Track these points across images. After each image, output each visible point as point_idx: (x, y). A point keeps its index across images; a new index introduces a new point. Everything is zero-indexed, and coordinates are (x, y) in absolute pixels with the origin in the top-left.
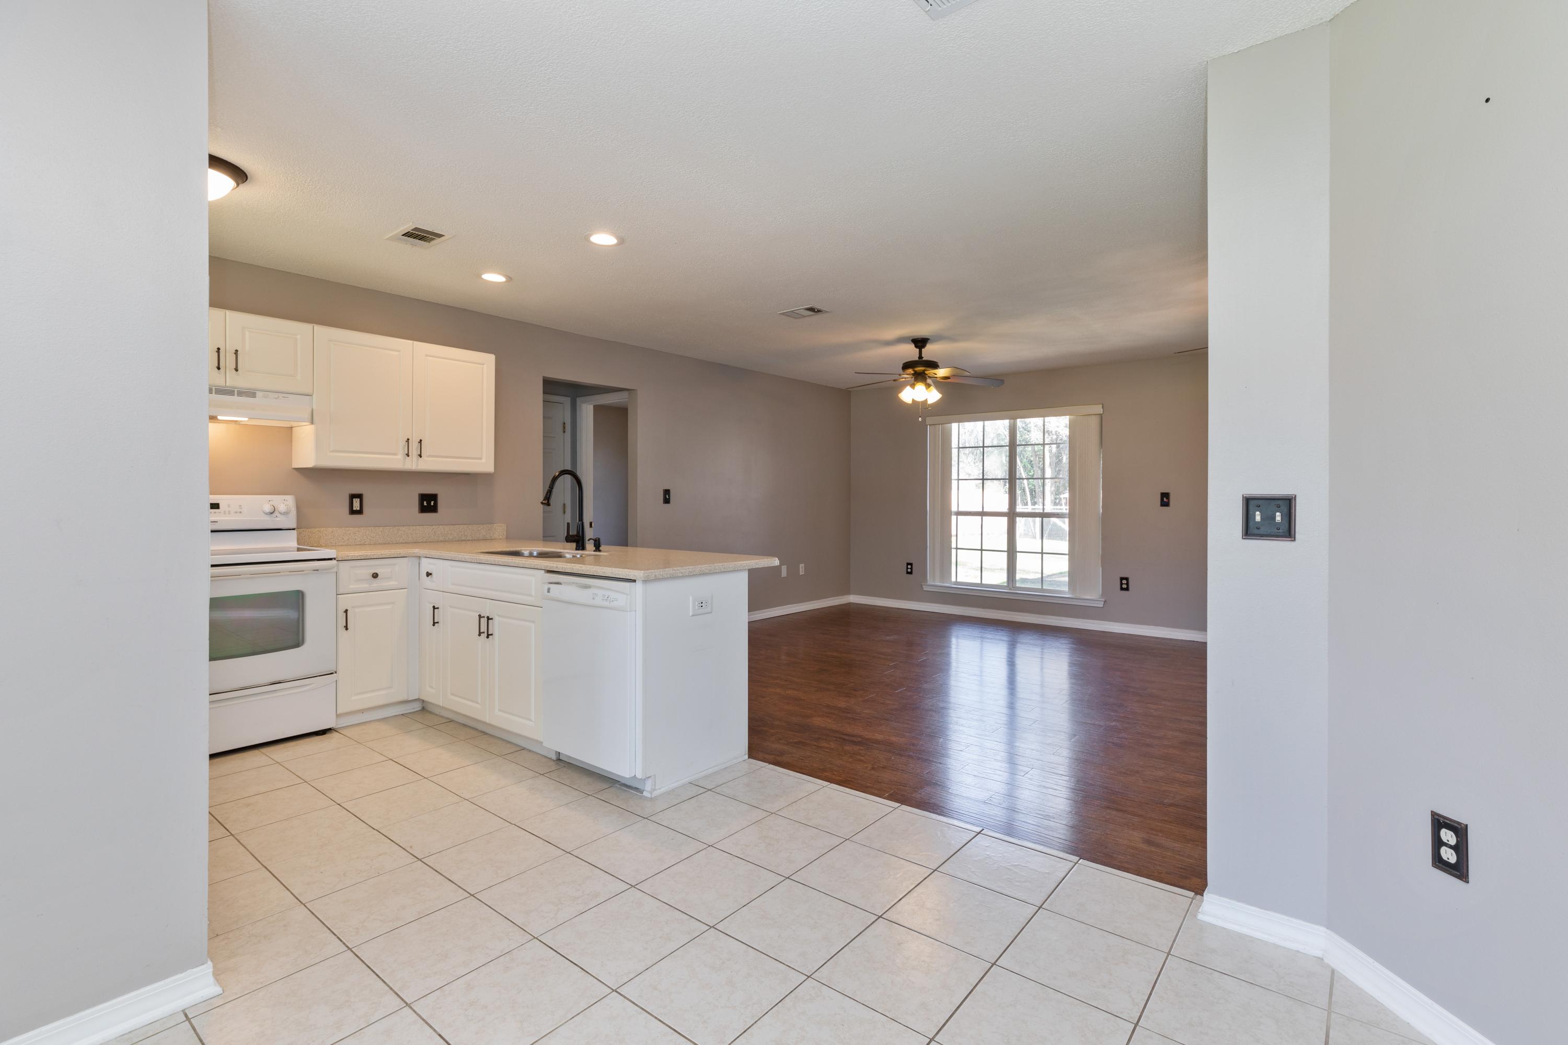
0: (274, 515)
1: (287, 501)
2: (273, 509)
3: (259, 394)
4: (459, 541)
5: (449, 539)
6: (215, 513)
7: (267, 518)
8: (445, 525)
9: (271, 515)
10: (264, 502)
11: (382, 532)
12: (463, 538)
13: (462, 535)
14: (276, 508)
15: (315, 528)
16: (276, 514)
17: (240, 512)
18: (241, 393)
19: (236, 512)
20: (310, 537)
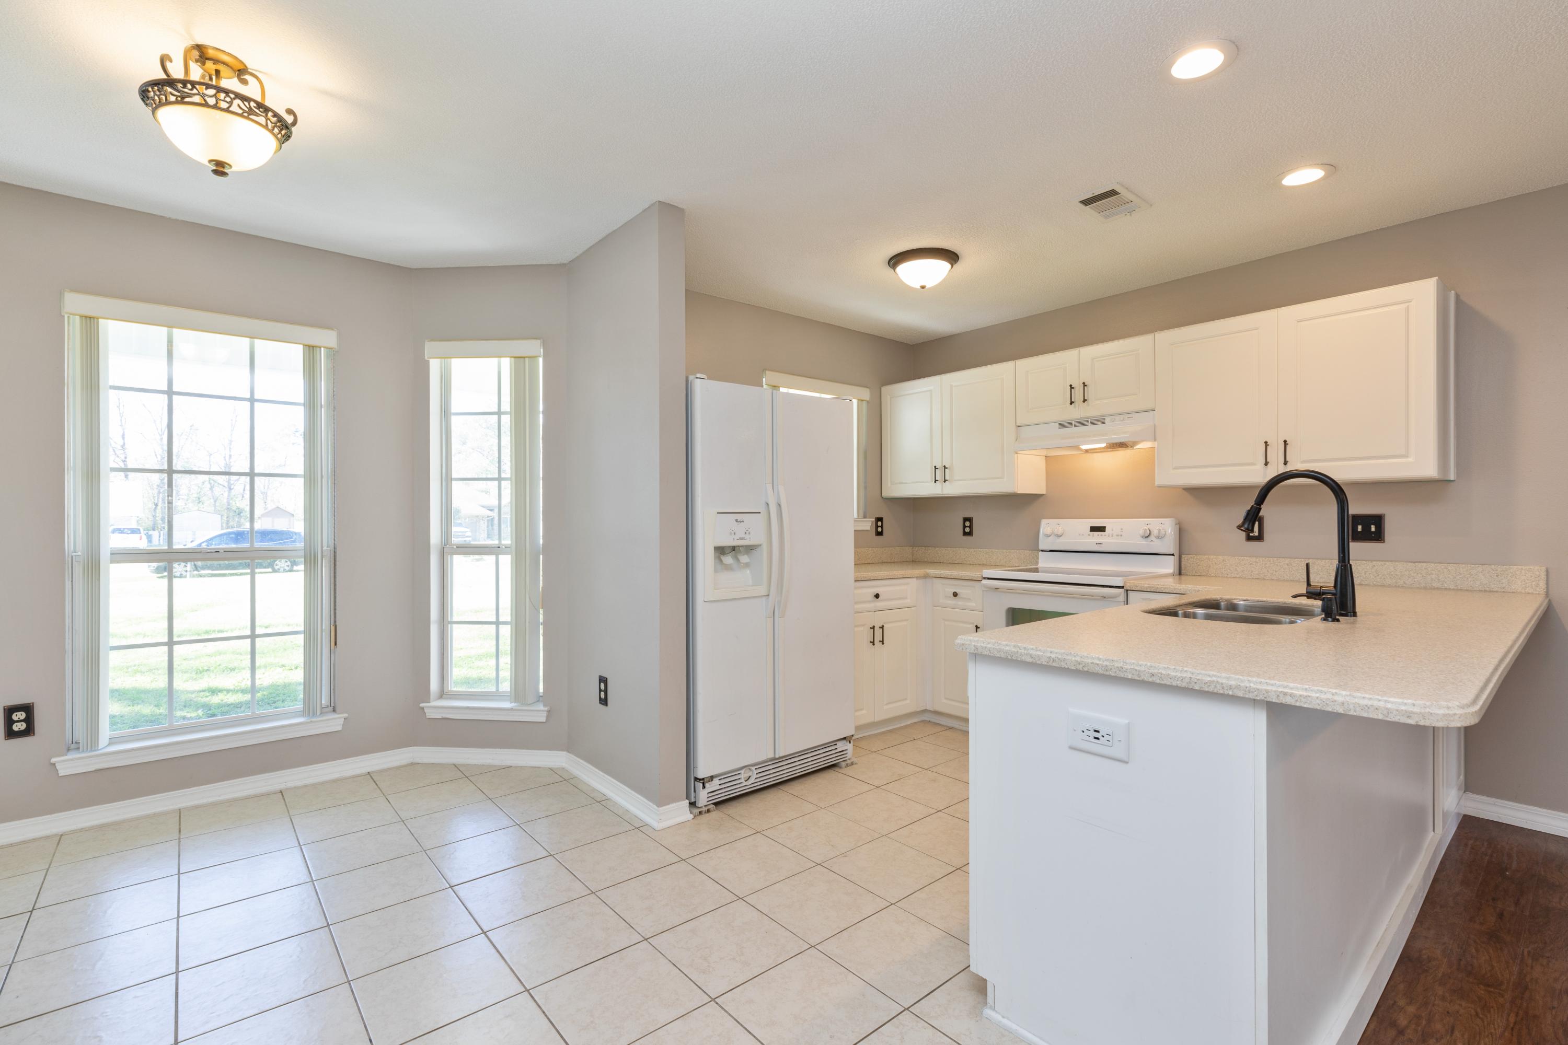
0: (1149, 539)
1: (1164, 524)
2: (1148, 534)
3: (1107, 419)
4: (1425, 588)
5: (1404, 583)
6: (1101, 535)
7: (1144, 542)
8: (1398, 561)
9: (1146, 539)
10: (1139, 525)
11: (1287, 565)
12: (1435, 585)
13: (1432, 579)
14: (1151, 531)
15: (1205, 555)
16: (1152, 537)
17: (1121, 535)
18: (1094, 422)
19: (1118, 535)
20: (1199, 565)
